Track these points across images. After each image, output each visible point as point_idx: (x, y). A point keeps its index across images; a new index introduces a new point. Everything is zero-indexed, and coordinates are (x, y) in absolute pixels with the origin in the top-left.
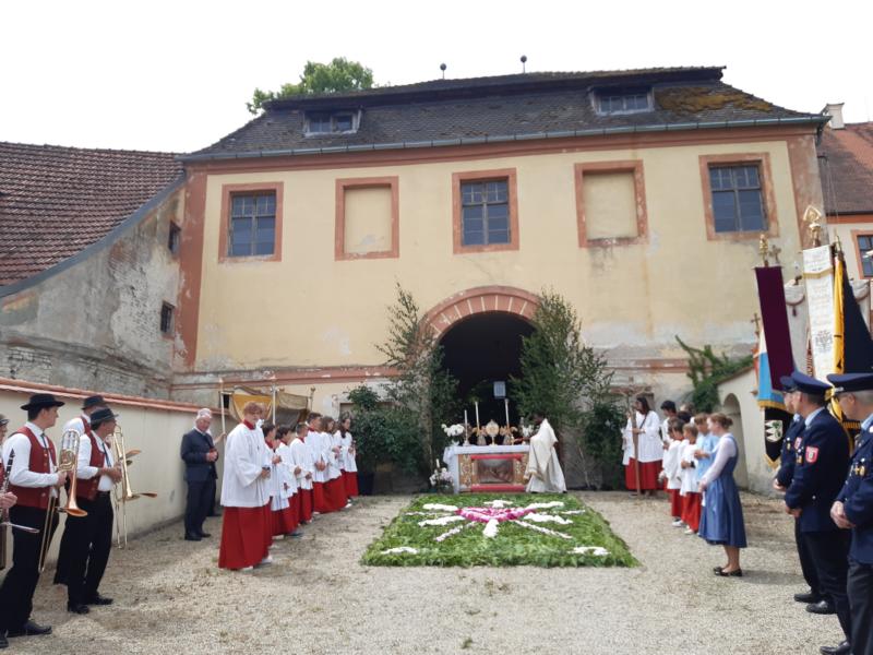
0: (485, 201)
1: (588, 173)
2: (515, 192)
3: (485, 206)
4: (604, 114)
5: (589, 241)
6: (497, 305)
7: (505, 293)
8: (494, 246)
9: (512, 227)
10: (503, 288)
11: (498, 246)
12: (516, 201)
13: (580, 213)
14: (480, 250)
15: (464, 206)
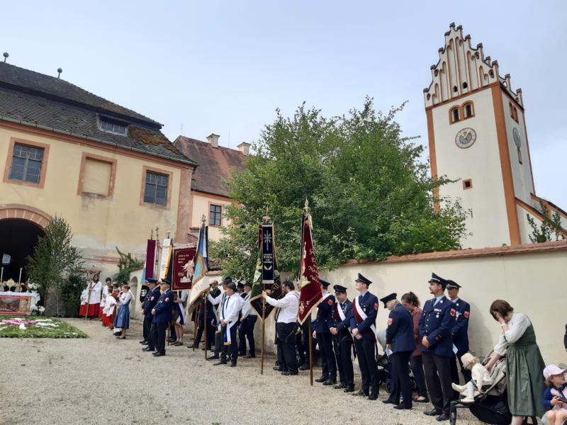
0: (28, 157)
1: (89, 158)
2: (47, 157)
3: (27, 160)
4: (102, 130)
5: (83, 193)
6: (24, 216)
7: (30, 210)
8: (29, 183)
9: (42, 176)
10: (29, 207)
11: (32, 184)
12: (46, 163)
13: (81, 178)
14: (20, 184)
15: (14, 157)
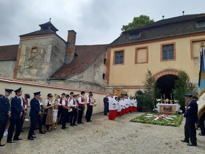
0: (168, 50)
1: (193, 42)
2: (175, 47)
4: (199, 27)
5: (194, 58)
6: (170, 73)
7: (172, 70)
8: (170, 60)
9: (174, 55)
10: (172, 69)
11: (171, 60)
12: (175, 49)
13: (191, 51)
14: (166, 61)
15: (163, 51)
